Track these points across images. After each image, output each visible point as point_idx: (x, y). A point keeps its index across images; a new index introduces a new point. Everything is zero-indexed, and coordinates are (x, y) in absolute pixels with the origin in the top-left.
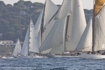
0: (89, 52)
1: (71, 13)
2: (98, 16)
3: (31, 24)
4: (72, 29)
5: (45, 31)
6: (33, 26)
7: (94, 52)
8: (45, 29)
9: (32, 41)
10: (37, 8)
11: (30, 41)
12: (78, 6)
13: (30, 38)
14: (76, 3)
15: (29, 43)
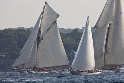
1: (113, 21)
4: (113, 39)
12: (121, 13)
14: (118, 10)
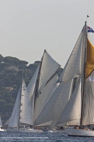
0: (76, 126)
2: (90, 79)
3: (23, 86)
5: (40, 95)
6: (25, 88)
7: (83, 126)
8: (41, 93)
9: (23, 109)
10: (9, 64)
11: (21, 109)
13: (21, 105)
15: (20, 111)
